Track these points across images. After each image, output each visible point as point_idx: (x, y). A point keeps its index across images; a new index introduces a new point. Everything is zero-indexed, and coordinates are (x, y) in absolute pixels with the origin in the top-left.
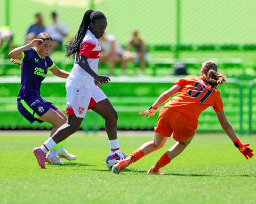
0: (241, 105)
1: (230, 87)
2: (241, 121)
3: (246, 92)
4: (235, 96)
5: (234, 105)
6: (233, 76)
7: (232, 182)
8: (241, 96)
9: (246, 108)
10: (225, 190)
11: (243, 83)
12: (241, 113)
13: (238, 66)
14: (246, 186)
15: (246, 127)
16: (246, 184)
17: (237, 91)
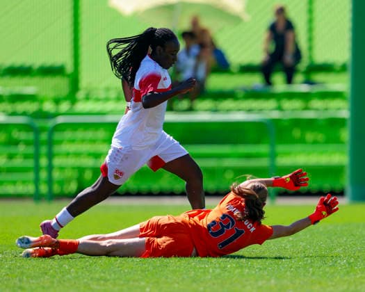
0: (36, 157)
1: (20, 131)
2: (37, 181)
3: (44, 136)
4: (27, 143)
5: (26, 157)
6: (24, 114)
7: (25, 271)
8: (36, 144)
9: (44, 162)
10: (15, 283)
11: (39, 123)
12: (37, 169)
13: (32, 98)
14: (47, 277)
15: (44, 189)
16: (46, 273)
17: (30, 136)
